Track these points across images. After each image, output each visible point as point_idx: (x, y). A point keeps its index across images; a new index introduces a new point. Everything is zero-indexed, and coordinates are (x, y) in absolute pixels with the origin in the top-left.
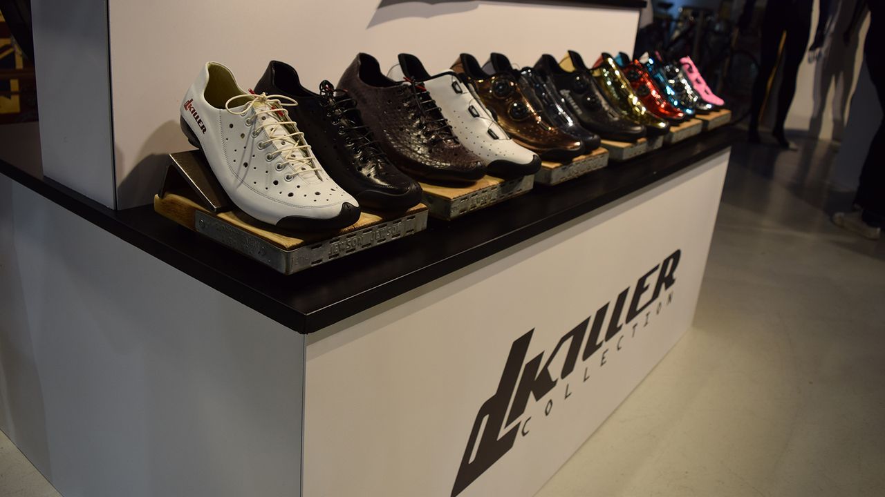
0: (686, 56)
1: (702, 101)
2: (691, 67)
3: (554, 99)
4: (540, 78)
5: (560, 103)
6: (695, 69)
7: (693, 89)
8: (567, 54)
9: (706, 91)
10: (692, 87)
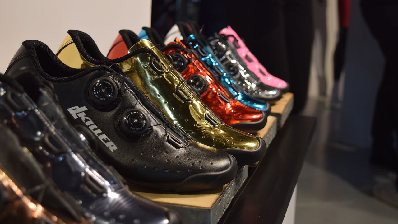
0: (226, 26)
1: (263, 87)
2: (236, 40)
3: (63, 141)
4: (24, 97)
5: (78, 147)
6: (241, 43)
7: (248, 71)
8: (69, 38)
9: (261, 72)
10: (246, 68)
